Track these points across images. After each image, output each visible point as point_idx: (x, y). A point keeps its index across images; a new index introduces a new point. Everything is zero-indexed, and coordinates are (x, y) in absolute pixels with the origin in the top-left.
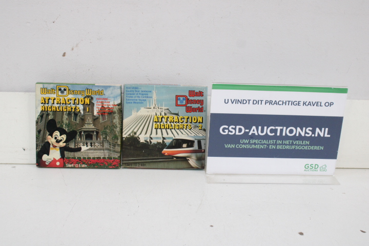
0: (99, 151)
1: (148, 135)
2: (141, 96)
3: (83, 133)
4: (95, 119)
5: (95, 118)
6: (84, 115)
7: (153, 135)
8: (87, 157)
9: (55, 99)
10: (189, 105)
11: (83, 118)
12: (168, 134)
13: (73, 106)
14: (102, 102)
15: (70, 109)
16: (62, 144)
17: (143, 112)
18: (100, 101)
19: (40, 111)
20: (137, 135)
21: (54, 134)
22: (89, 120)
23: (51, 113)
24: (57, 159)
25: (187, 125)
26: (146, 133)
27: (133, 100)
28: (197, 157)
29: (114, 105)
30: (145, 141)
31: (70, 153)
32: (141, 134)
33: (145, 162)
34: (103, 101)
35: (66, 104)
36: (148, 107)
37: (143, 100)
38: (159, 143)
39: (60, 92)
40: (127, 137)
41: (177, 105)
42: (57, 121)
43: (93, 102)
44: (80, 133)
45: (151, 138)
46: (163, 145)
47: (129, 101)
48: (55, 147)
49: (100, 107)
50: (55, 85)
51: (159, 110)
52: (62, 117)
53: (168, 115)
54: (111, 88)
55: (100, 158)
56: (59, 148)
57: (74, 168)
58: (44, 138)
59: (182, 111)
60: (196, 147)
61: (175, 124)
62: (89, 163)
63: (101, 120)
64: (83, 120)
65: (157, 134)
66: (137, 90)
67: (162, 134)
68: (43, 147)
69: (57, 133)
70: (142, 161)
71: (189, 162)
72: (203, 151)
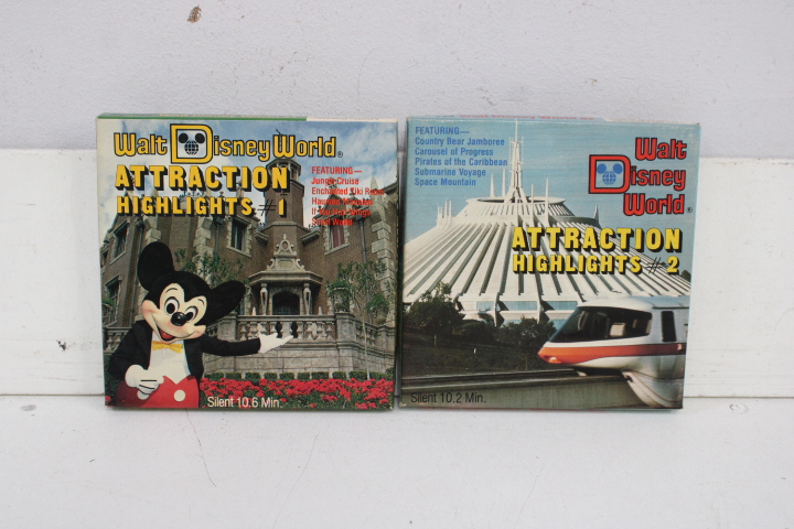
0: (321, 353)
1: (491, 295)
2: (467, 158)
3: (264, 290)
4: (308, 242)
5: (307, 237)
6: (268, 229)
7: (510, 296)
8: (279, 372)
9: (165, 172)
10: (634, 189)
11: (264, 236)
12: (559, 290)
13: (231, 197)
14: (330, 182)
15: (219, 206)
16: (193, 329)
17: (476, 214)
18: (326, 176)
19: (113, 216)
20: (453, 295)
21: (165, 296)
22: (287, 244)
23: (153, 221)
24: (177, 381)
25: (628, 261)
26: (483, 290)
27: (439, 173)
28: (658, 371)
29: (375, 191)
30: (482, 315)
31: (221, 359)
32: (465, 290)
33: (479, 388)
34: (335, 176)
35: (203, 189)
36: (492, 197)
37: (475, 173)
38: (527, 323)
39: (181, 146)
40: (417, 303)
41: (593, 189)
42: (173, 249)
43: (299, 179)
44: (257, 288)
45: (502, 306)
46: (542, 330)
47: (424, 178)
48: (168, 338)
49: (326, 197)
50: (166, 123)
51: (531, 206)
52: (192, 237)
53: (561, 225)
54: (364, 131)
55: (325, 375)
56: (182, 342)
57: (236, 408)
58: (131, 308)
59: (610, 209)
60: (655, 334)
61: (586, 254)
62: (288, 392)
63: (327, 245)
64: (264, 244)
65: (521, 290)
66: (454, 137)
67: (540, 292)
68: (126, 340)
69: (175, 292)
70: (469, 384)
71: (631, 385)
72: (680, 348)
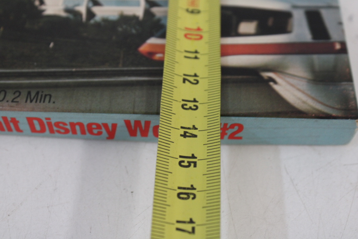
30: (69, 11)
38: (126, 19)
45: (96, 2)
46: (146, 26)
70: (34, 81)
71: (276, 87)
72: (338, 47)
